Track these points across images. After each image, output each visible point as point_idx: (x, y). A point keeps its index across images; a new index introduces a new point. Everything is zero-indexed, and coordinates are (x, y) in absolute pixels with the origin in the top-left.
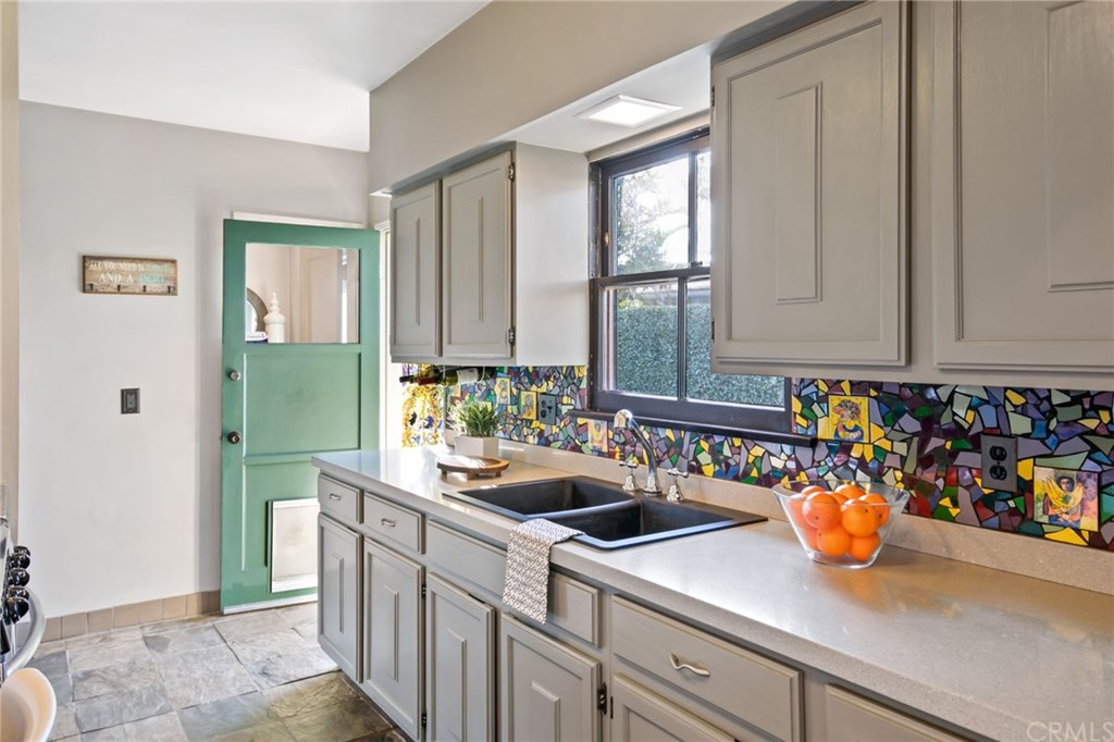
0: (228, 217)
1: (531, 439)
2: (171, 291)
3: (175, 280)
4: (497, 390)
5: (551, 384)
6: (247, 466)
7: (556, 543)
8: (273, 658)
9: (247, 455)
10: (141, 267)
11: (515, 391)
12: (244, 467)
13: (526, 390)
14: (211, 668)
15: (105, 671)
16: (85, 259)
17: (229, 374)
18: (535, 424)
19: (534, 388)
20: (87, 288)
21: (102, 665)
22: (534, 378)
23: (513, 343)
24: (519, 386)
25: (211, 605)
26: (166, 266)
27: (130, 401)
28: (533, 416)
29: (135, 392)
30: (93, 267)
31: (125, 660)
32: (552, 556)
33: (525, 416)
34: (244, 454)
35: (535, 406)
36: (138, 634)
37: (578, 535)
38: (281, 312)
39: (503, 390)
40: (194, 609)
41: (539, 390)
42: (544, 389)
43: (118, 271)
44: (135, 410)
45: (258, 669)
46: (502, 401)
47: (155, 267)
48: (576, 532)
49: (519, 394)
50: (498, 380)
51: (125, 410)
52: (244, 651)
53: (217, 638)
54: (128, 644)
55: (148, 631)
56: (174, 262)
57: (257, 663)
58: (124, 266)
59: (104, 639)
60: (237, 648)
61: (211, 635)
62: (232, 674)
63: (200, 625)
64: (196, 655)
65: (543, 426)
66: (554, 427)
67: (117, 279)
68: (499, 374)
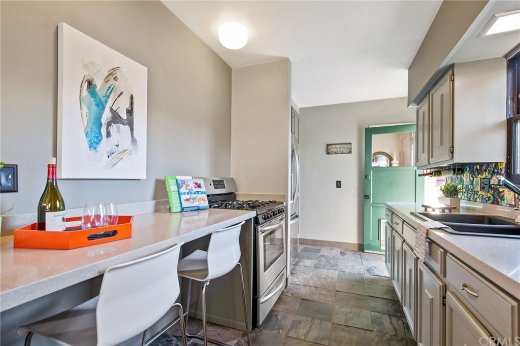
0: (367, 127)
1: (478, 200)
2: (350, 152)
3: (351, 149)
4: (464, 179)
5: (487, 173)
6: (373, 207)
7: (431, 229)
8: (373, 268)
9: (372, 203)
10: (342, 146)
11: (471, 178)
12: (371, 207)
13: (476, 178)
14: (353, 264)
15: (327, 256)
16: (328, 145)
17: (366, 177)
18: (480, 193)
19: (480, 176)
20: (328, 153)
21: (327, 254)
22: (479, 171)
23: (452, 153)
24: (473, 176)
25: (361, 248)
26: (348, 145)
27: (339, 185)
28: (479, 189)
29: (340, 182)
30: (329, 147)
31: (333, 255)
32: (429, 234)
33: (475, 190)
34: (371, 202)
35: (480, 184)
36: (340, 250)
37: (446, 228)
38: (397, 160)
39: (467, 179)
40: (356, 248)
41: (482, 177)
42: (484, 176)
43: (336, 148)
44: (340, 187)
45: (366, 269)
46: (467, 183)
47: (346, 145)
48: (444, 226)
49: (473, 180)
50: (465, 174)
51: (337, 187)
52: (365, 263)
53: (360, 257)
54: (336, 251)
55: (342, 251)
56: (351, 143)
57: (367, 267)
58: (337, 146)
59: (331, 249)
60: (364, 262)
61: (359, 256)
62: (358, 267)
63: (357, 253)
64: (351, 260)
65: (483, 194)
66: (488, 194)
67: (335, 150)
68: (465, 172)
